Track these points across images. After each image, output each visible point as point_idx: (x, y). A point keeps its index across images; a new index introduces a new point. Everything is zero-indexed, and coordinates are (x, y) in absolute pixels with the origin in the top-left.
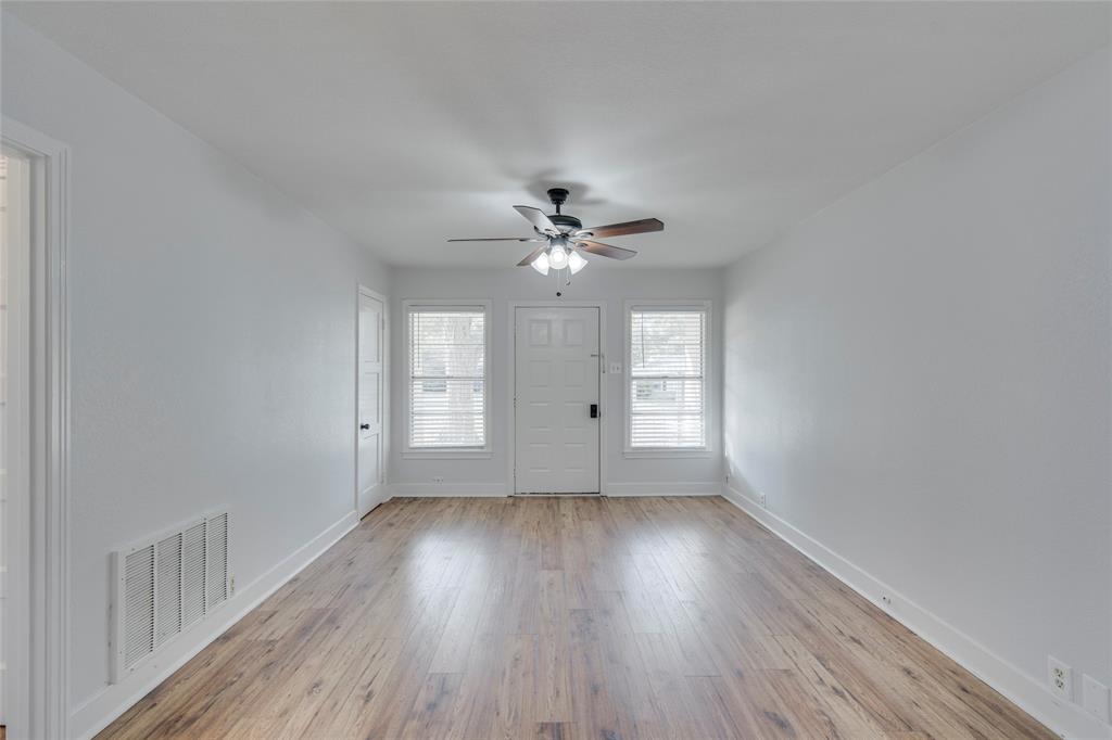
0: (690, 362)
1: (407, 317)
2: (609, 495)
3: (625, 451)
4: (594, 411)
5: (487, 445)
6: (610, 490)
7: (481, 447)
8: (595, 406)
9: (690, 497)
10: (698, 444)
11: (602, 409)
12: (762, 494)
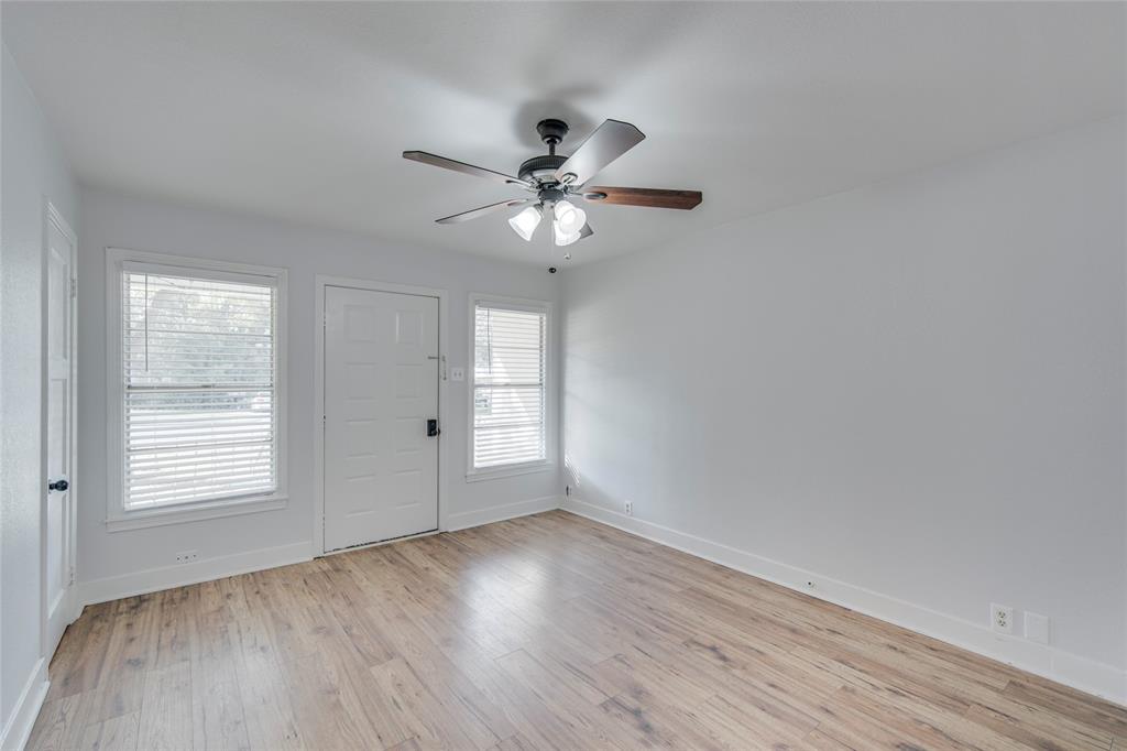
0: (532, 367)
1: (118, 281)
2: (450, 530)
3: (469, 473)
4: (433, 428)
5: (279, 489)
6: (451, 524)
7: (268, 494)
8: (435, 421)
9: (533, 515)
10: (537, 458)
11: (443, 425)
12: (628, 502)
